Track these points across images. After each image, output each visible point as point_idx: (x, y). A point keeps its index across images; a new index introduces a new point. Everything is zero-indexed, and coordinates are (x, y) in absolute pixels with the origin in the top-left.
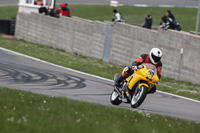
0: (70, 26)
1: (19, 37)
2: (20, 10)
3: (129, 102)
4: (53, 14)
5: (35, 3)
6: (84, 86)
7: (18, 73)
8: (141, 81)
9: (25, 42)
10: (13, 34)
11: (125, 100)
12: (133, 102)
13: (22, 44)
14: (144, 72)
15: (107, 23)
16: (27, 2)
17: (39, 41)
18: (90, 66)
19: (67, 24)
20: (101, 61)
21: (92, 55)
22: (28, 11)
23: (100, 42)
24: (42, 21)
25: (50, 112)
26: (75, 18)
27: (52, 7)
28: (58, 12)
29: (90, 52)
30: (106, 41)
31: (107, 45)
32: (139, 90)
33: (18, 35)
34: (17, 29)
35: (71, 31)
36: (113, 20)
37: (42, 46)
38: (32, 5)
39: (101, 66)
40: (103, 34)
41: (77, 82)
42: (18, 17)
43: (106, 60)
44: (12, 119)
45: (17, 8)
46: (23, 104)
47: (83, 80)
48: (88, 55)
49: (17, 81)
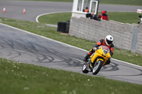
0: (108, 27)
1: (72, 35)
2: (73, 15)
3: (92, 71)
4: (96, 18)
5: (84, 11)
6: (118, 69)
7: (71, 60)
8: (99, 57)
9: (76, 38)
10: (68, 32)
11: (89, 70)
12: (94, 71)
13: (74, 39)
14: (101, 51)
15: (134, 25)
16: (78, 10)
17: (86, 37)
18: (122, 55)
19: (106, 25)
20: (130, 52)
21: (123, 48)
22: (78, 16)
23: (129, 38)
24: (88, 23)
25: (92, 87)
26: (111, 21)
27: (95, 13)
28: (100, 17)
29: (122, 45)
30: (133, 37)
31: (134, 41)
32: (97, 63)
33: (71, 33)
34: (70, 29)
35: (108, 30)
36: (139, 23)
37: (88, 41)
38: (81, 12)
39: (129, 55)
40: (131, 33)
41: (113, 66)
42: (71, 20)
43: (133, 51)
44: (66, 92)
45: (71, 14)
46: (73, 82)
47: (117, 65)
48: (120, 47)
49: (70, 65)
